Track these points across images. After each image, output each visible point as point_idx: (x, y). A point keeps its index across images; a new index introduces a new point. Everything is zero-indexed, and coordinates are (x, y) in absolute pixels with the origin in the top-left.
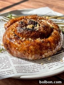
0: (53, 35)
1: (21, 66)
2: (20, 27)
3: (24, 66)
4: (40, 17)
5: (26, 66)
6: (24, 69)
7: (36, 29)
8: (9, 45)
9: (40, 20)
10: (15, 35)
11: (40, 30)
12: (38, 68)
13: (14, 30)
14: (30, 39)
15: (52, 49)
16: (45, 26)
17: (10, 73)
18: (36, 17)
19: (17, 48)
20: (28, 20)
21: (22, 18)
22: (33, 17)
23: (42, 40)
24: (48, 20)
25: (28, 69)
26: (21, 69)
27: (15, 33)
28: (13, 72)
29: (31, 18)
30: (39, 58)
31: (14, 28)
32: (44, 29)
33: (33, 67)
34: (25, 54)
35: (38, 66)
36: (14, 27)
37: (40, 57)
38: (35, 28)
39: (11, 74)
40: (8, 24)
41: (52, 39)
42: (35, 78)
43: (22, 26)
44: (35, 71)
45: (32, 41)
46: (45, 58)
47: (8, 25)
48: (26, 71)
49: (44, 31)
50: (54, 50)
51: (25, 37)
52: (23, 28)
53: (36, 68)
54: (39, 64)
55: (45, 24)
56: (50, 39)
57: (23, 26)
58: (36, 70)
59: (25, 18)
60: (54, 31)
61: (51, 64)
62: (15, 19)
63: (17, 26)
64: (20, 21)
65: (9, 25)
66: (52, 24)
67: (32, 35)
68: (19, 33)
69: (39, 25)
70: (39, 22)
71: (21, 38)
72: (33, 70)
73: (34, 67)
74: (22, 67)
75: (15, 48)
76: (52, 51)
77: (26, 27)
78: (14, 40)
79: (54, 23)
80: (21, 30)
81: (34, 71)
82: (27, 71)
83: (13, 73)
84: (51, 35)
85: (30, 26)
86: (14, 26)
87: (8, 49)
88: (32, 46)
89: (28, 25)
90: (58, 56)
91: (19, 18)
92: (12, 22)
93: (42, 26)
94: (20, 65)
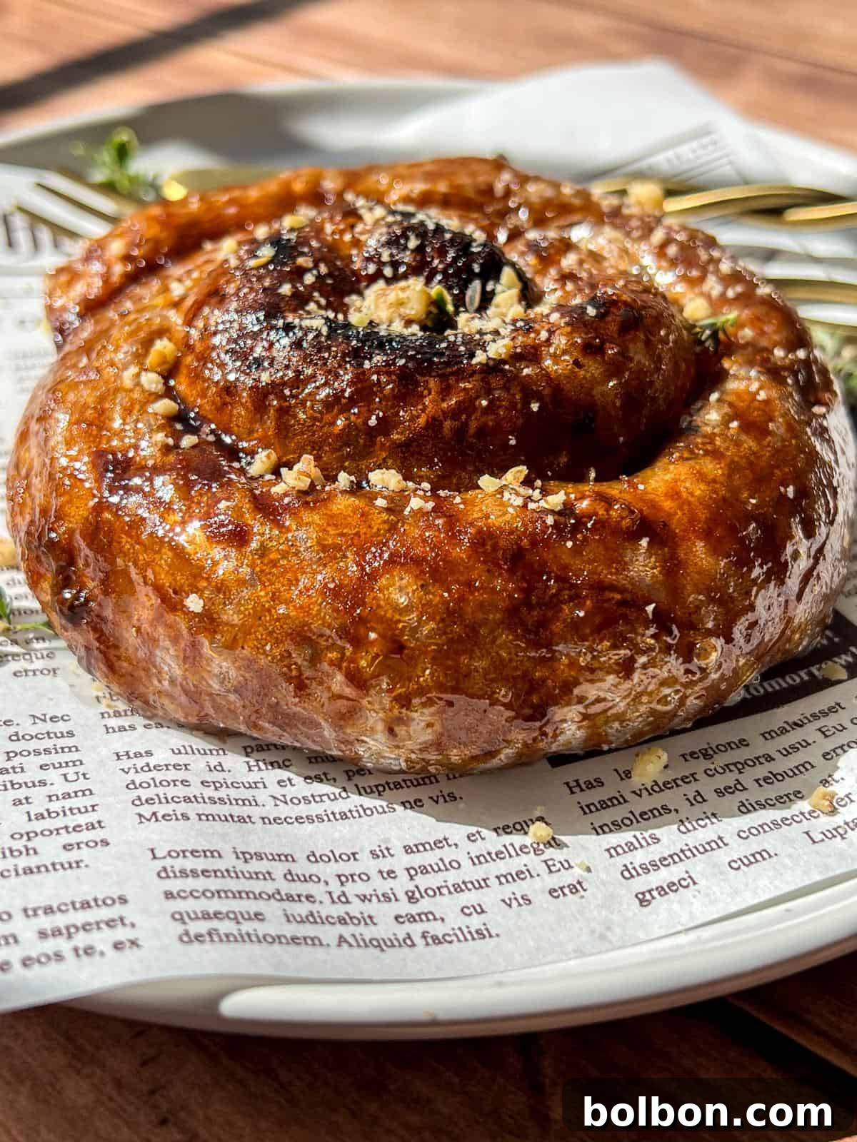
0: (711, 438)
1: (246, 857)
2: (254, 308)
3: (288, 858)
4: (549, 192)
5: (313, 858)
6: (286, 887)
7: (474, 343)
8: (84, 550)
9: (539, 221)
10: (181, 417)
11: (531, 354)
12: (482, 884)
13: (163, 346)
14: (385, 479)
15: (690, 625)
16: (607, 306)
17: (81, 939)
18: (489, 191)
19: (194, 603)
20: (372, 215)
21: (299, 187)
22: (442, 187)
23: (556, 500)
24: (658, 236)
25: (344, 899)
26: (238, 895)
27: (181, 384)
28: (121, 934)
29: (424, 201)
30: (506, 754)
31: (175, 318)
32: (590, 349)
33: (411, 872)
34: (301, 686)
35: (477, 860)
36: (176, 305)
37: (520, 736)
38: (467, 323)
39: (89, 951)
40: (97, 267)
41: (699, 490)
42: (434, 1023)
43: (286, 289)
44: (437, 929)
45: (415, 503)
46: (592, 750)
47: (91, 286)
48: (311, 918)
49: (593, 368)
50: (719, 642)
51: (316, 449)
52: (288, 328)
53: (458, 889)
54: (506, 830)
55: (610, 281)
56: (674, 494)
57: (300, 301)
58: (455, 921)
59: (340, 195)
60: (732, 385)
61: (669, 837)
62: (195, 205)
63: (215, 296)
64: (261, 232)
65: (106, 278)
66: (713, 286)
67: (413, 417)
68: (229, 390)
69: (529, 296)
70: (533, 247)
71: (261, 463)
72: (405, 908)
73: (424, 870)
74: (255, 866)
75: (170, 602)
76: (687, 652)
77: (344, 309)
78: (165, 488)
79: (736, 277)
80: (258, 351)
81: (416, 929)
82: (327, 920)
83: (118, 946)
84: (693, 430)
85: (395, 292)
86: (177, 290)
87: (74, 613)
88: (407, 579)
89: (372, 279)
90: (768, 735)
91: (254, 194)
92: (156, 244)
93: (560, 307)
94: (226, 838)
